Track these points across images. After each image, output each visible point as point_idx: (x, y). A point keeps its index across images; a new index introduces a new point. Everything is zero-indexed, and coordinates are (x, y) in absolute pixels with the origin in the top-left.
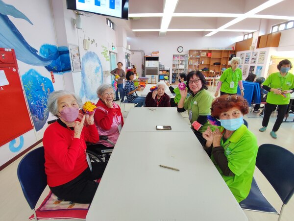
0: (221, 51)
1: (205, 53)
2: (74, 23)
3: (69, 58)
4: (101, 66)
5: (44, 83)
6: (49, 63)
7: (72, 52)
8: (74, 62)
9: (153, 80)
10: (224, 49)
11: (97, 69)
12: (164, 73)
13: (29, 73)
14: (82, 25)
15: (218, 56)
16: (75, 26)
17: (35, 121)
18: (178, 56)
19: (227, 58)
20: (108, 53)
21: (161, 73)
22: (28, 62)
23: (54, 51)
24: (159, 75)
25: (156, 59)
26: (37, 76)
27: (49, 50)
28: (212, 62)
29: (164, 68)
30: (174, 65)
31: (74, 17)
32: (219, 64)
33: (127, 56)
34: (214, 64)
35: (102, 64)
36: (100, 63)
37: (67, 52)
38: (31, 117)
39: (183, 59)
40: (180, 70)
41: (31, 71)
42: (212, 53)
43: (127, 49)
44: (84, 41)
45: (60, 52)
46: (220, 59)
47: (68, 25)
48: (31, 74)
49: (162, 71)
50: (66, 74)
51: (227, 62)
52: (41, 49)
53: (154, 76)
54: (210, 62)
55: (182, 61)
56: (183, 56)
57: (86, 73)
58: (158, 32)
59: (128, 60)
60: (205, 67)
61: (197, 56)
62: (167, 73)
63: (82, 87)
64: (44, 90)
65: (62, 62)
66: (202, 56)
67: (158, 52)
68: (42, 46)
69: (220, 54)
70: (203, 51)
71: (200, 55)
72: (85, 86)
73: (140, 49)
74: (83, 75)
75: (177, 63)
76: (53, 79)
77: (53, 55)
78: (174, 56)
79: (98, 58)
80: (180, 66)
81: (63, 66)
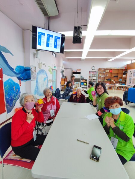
0: (118, 69)
1: (108, 70)
2: (35, 55)
3: (30, 73)
4: (47, 77)
5: (15, 86)
6: (19, 75)
7: (32, 70)
8: (32, 75)
9: (77, 85)
10: (119, 68)
11: (45, 79)
12: (84, 81)
13: (8, 81)
14: (39, 56)
15: (116, 72)
16: (35, 56)
17: (7, 107)
18: (92, 72)
19: (122, 73)
20: (52, 70)
21: (82, 81)
22: (8, 75)
23: (23, 69)
24: (81, 82)
25: (79, 73)
26: (12, 82)
27: (20, 68)
28: (113, 76)
29: (84, 78)
30: (90, 77)
31: (35, 52)
32: (117, 77)
33: (63, 72)
34: (114, 77)
35: (48, 76)
36: (47, 75)
37: (30, 70)
38: (5, 105)
39: (95, 73)
40: (93, 79)
41: (9, 79)
42: (113, 70)
43: (63, 67)
44: (39, 64)
45: (25, 69)
46: (118, 74)
47: (31, 56)
48: (9, 81)
49: (83, 80)
50: (28, 81)
51: (122, 76)
52: (16, 68)
53: (78, 83)
54: (111, 76)
55: (95, 74)
56: (95, 72)
57: (39, 81)
58: (81, 59)
59: (63, 73)
60: (109, 78)
61: (104, 72)
62: (86, 81)
63: (36, 89)
64: (14, 90)
65: (26, 74)
66: (106, 72)
67: (80, 69)
68: (17, 67)
69: (117, 71)
70: (107, 69)
71: (105, 71)
72: (37, 88)
73: (70, 68)
74: (37, 82)
75: (91, 75)
76: (20, 84)
77: (22, 71)
78: (89, 72)
79: (46, 73)
80: (93, 77)
81: (26, 77)
